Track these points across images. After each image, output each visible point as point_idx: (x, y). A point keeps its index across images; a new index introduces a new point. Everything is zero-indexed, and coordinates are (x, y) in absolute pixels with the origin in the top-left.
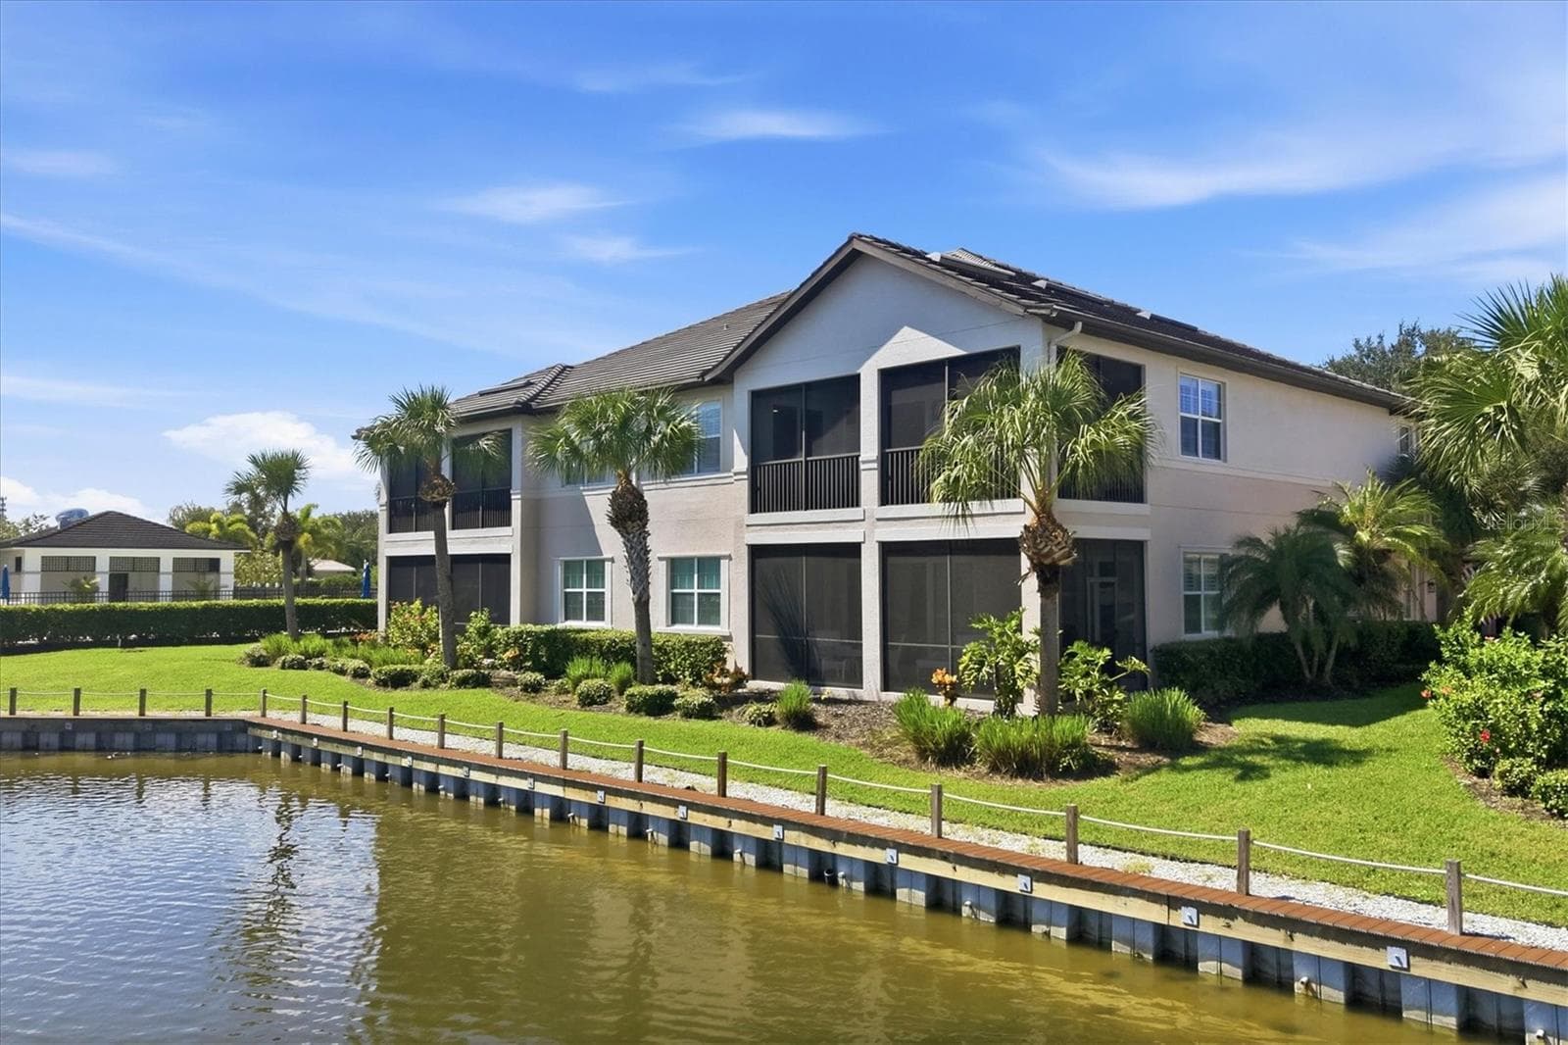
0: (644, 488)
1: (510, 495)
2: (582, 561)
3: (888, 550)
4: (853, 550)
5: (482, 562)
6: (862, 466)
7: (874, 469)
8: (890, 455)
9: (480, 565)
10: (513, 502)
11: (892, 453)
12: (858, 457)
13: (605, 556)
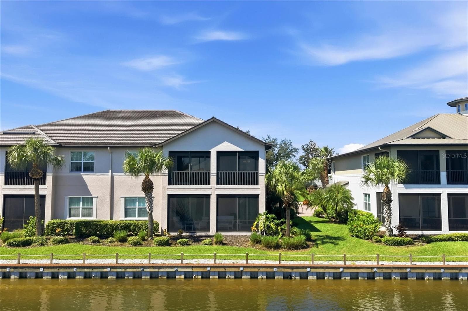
0: (114, 175)
1: (46, 174)
2: (80, 197)
3: (219, 196)
4: (208, 196)
5: (25, 197)
6: (211, 175)
7: (215, 176)
8: (219, 173)
9: (25, 198)
10: (47, 177)
11: (220, 172)
12: (210, 172)
13: (93, 196)
